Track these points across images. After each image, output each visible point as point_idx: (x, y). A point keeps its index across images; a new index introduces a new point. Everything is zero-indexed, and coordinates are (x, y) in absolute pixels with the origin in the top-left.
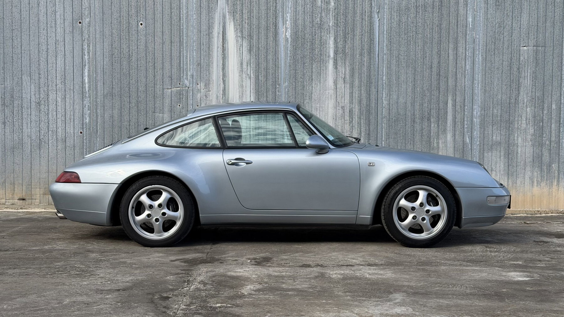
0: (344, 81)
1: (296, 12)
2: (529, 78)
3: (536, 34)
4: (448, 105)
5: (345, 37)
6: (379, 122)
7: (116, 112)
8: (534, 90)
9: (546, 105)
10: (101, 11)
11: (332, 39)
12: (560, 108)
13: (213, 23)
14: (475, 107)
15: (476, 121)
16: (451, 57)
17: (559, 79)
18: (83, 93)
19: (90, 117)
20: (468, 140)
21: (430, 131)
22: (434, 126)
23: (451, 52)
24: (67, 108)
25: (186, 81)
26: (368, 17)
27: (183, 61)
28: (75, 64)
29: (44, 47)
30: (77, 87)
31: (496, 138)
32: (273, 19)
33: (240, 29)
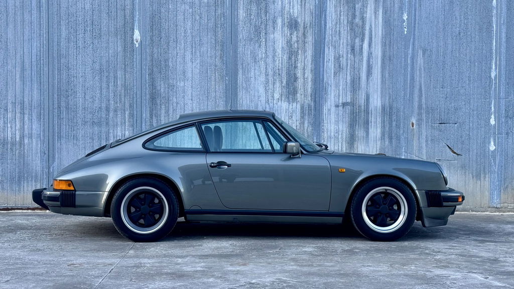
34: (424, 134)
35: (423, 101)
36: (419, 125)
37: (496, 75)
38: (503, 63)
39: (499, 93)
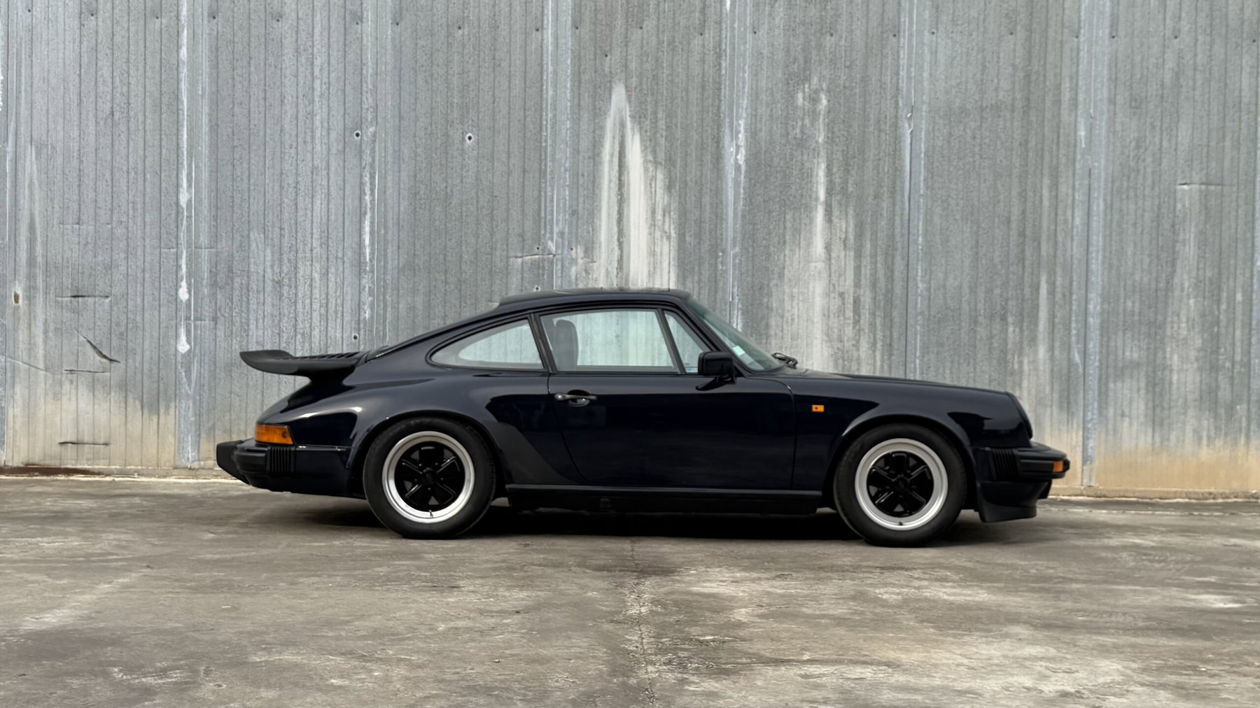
0: (845, 245)
1: (754, 116)
2: (1192, 244)
3: (1205, 160)
4: (1041, 291)
5: (847, 164)
6: (911, 322)
7: (420, 301)
8: (1201, 266)
9: (1224, 295)
10: (397, 114)
11: (823, 166)
12: (1251, 300)
13: (602, 137)
14: (1092, 295)
15: (1094, 321)
16: (1046, 203)
17: (1249, 245)
18: (359, 265)
19: (372, 308)
20: (1077, 358)
21: (1005, 341)
22: (1014, 331)
23: (1045, 192)
24: (331, 291)
25: (550, 243)
26: (890, 126)
27: (545, 206)
28: (347, 210)
29: (291, 180)
30: (349, 253)
31: (1132, 352)
32: (712, 129)
33: (650, 145)
34: (41, 317)
35: (39, 250)
36: (30, 298)
37: (190, 201)
38: (205, 175)
39: (197, 236)
